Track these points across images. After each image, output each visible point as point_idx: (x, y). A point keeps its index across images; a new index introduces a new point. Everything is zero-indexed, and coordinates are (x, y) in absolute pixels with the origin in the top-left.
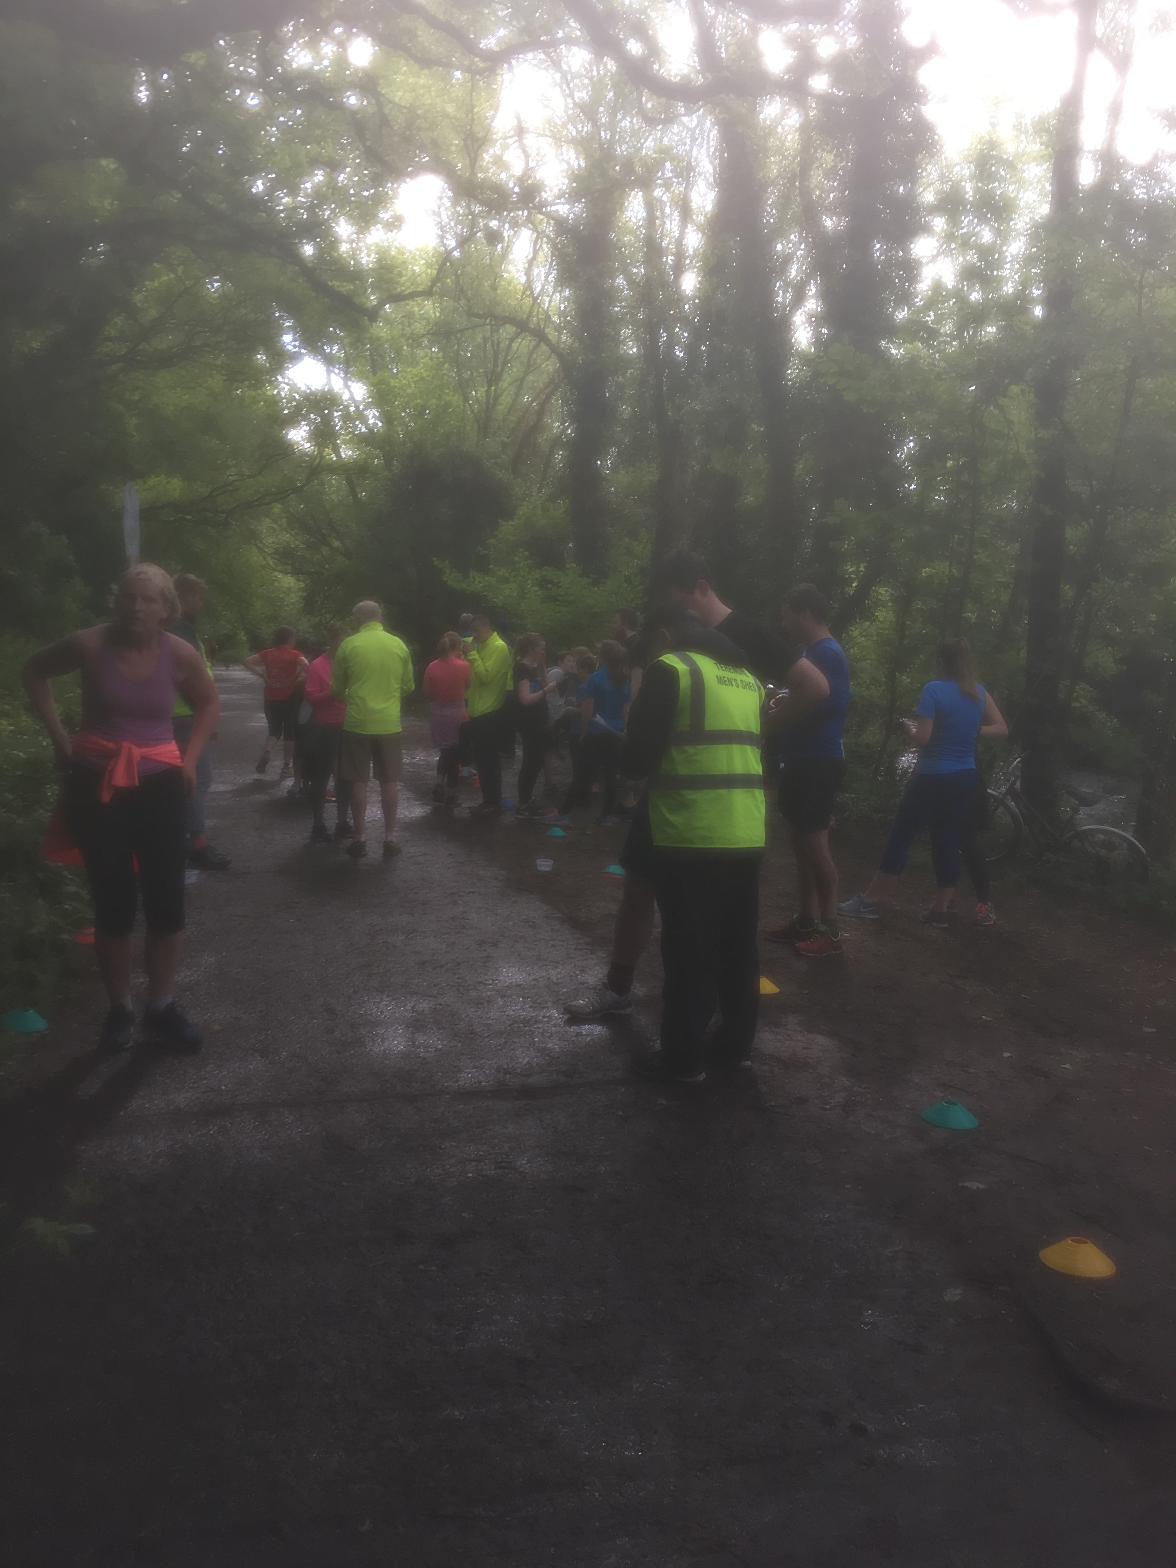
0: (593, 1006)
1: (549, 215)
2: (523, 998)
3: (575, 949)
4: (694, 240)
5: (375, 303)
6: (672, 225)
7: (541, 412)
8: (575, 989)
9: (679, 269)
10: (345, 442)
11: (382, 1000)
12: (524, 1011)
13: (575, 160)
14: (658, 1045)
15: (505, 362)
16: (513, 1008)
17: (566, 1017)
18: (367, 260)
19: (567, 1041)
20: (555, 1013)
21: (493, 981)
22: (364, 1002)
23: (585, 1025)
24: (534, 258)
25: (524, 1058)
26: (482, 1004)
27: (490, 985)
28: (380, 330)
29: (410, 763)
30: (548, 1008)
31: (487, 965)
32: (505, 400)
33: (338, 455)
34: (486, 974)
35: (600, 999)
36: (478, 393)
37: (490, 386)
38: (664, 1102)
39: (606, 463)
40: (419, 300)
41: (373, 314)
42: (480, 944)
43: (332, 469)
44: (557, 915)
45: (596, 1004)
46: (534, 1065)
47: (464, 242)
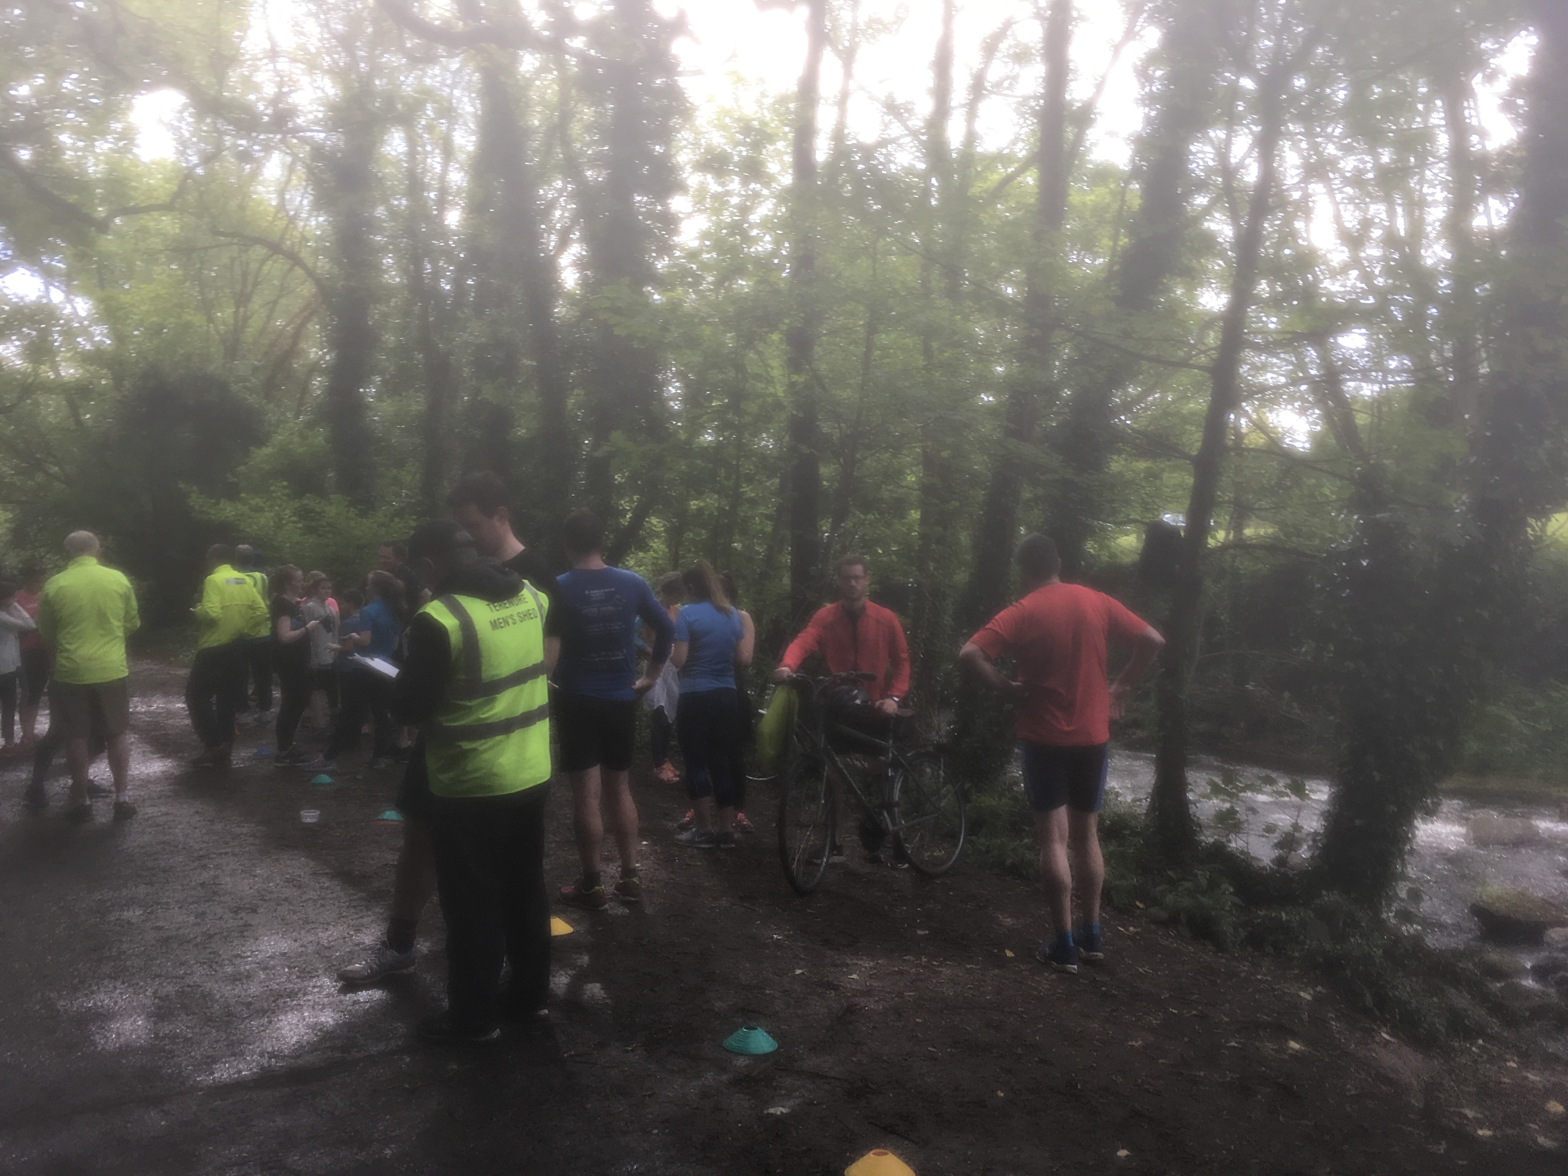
0: (371, 968)
1: (304, 141)
2: (289, 968)
3: (348, 907)
4: (457, 178)
5: (103, 215)
6: (435, 162)
7: (297, 336)
8: (349, 952)
9: (442, 203)
10: (66, 360)
11: (115, 988)
12: (290, 982)
13: (330, 89)
14: (446, 1003)
15: (256, 284)
16: (278, 981)
17: (339, 985)
18: (94, 169)
19: (342, 1012)
20: (326, 981)
21: (253, 952)
22: (92, 993)
23: (361, 991)
24: (288, 181)
25: (292, 1037)
26: (240, 980)
27: (249, 957)
28: (108, 243)
29: (145, 712)
30: (318, 976)
31: (245, 934)
32: (255, 325)
33: (58, 374)
34: (243, 946)
35: (379, 960)
36: (225, 314)
37: (238, 308)
38: (455, 1067)
39: (370, 391)
40: (155, 214)
41: (103, 226)
42: (236, 912)
43: (49, 388)
44: (327, 871)
45: (375, 966)
46: (305, 1044)
47: (208, 159)
